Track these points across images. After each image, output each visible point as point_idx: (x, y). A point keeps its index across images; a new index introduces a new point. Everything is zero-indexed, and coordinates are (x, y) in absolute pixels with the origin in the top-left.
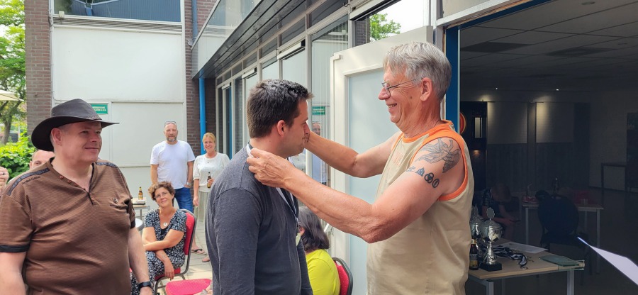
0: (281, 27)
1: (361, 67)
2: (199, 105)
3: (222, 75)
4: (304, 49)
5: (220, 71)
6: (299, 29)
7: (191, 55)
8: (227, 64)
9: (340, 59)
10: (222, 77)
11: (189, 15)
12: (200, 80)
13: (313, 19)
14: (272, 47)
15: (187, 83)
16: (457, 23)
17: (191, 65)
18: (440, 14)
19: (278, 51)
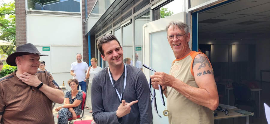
0: (122, 13)
1: (156, 30)
2: (88, 47)
4: (132, 23)
5: (97, 33)
6: (130, 14)
7: (85, 26)
8: (100, 30)
9: (146, 26)
10: (98, 35)
11: (83, 9)
12: (89, 36)
13: (135, 10)
14: (119, 22)
15: (83, 38)
16: (197, 10)
17: (85, 30)
18: (190, 6)
19: (121, 24)
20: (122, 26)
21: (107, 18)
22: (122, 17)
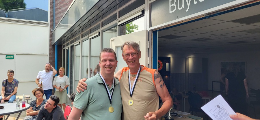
0: (90, 26)
2: (55, 56)
3: (65, 44)
4: (100, 35)
5: (64, 42)
6: (98, 27)
7: (52, 36)
8: (68, 40)
9: (113, 40)
10: (65, 45)
12: (56, 46)
13: (103, 24)
14: (87, 34)
15: (50, 47)
16: (157, 29)
17: (52, 39)
19: (89, 36)
20: (90, 38)
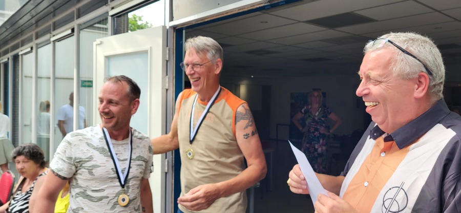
0: (54, 16)
4: (73, 35)
9: (100, 44)
13: (81, 13)
16: (182, 25)
18: (172, 19)
20: (53, 39)
21: (21, 22)
22: (54, 23)
